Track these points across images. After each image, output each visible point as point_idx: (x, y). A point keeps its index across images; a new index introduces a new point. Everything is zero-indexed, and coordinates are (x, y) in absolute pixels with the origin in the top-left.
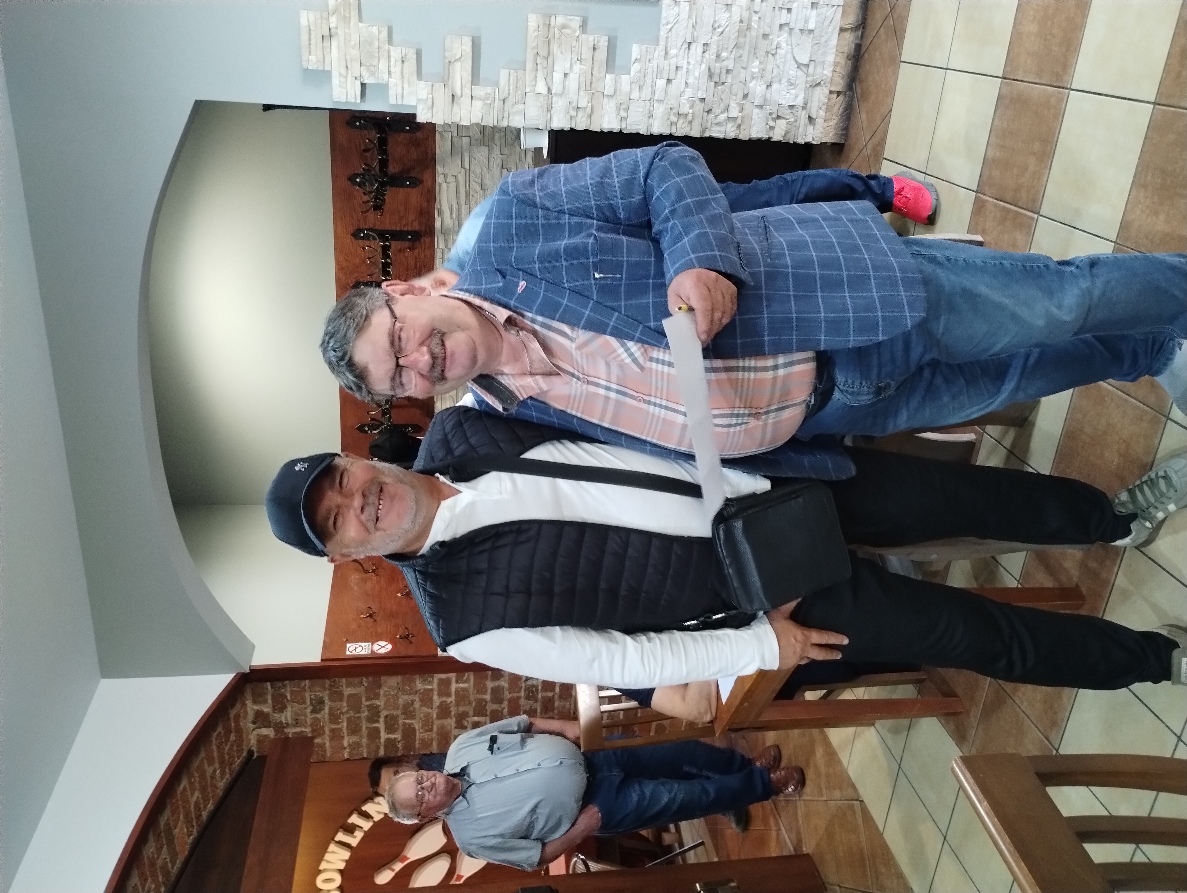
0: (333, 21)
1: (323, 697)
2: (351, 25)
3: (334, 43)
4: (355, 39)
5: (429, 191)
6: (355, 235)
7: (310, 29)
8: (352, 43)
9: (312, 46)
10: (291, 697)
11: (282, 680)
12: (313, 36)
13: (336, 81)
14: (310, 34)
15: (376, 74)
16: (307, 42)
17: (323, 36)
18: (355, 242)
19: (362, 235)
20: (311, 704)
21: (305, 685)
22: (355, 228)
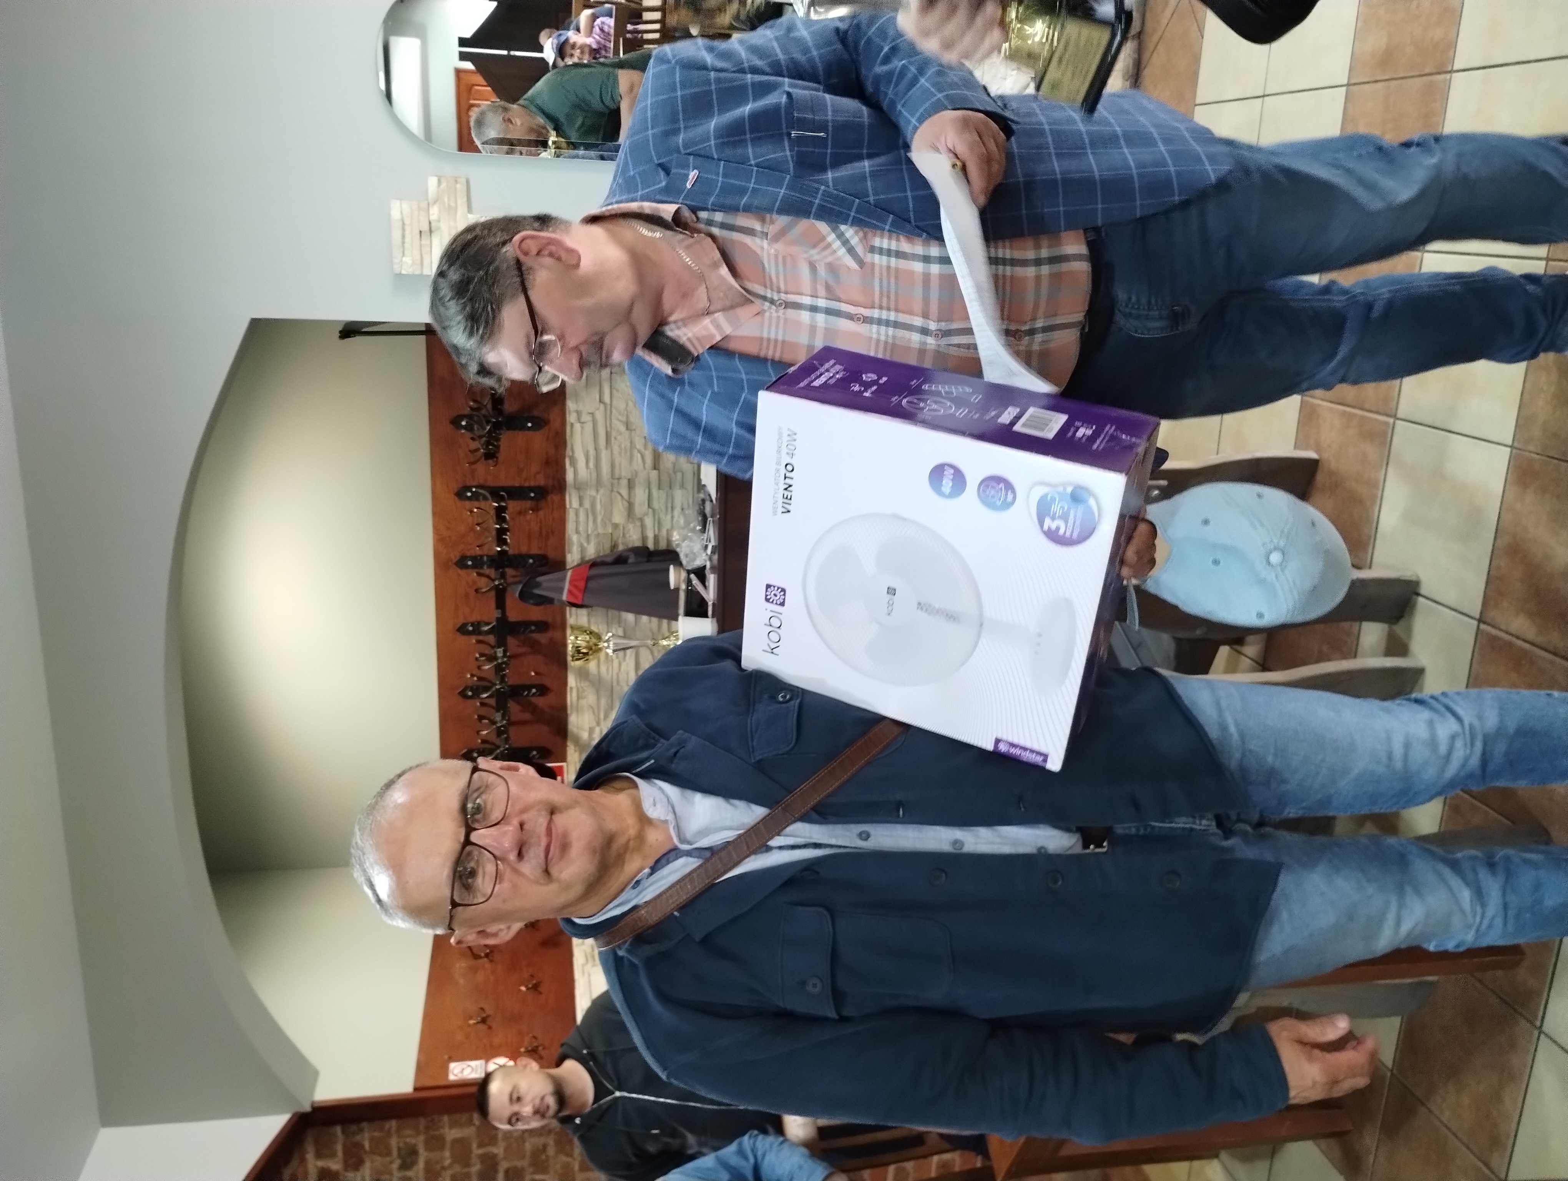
0: (434, 212)
1: (415, 1145)
2: (458, 214)
3: (435, 240)
5: (557, 433)
6: (460, 494)
7: (404, 224)
9: (406, 245)
10: (370, 1146)
11: (357, 1120)
12: (407, 232)
14: (404, 230)
16: (400, 240)
17: (421, 232)
18: (460, 503)
19: (469, 494)
20: (399, 1155)
21: (390, 1128)
22: (461, 485)
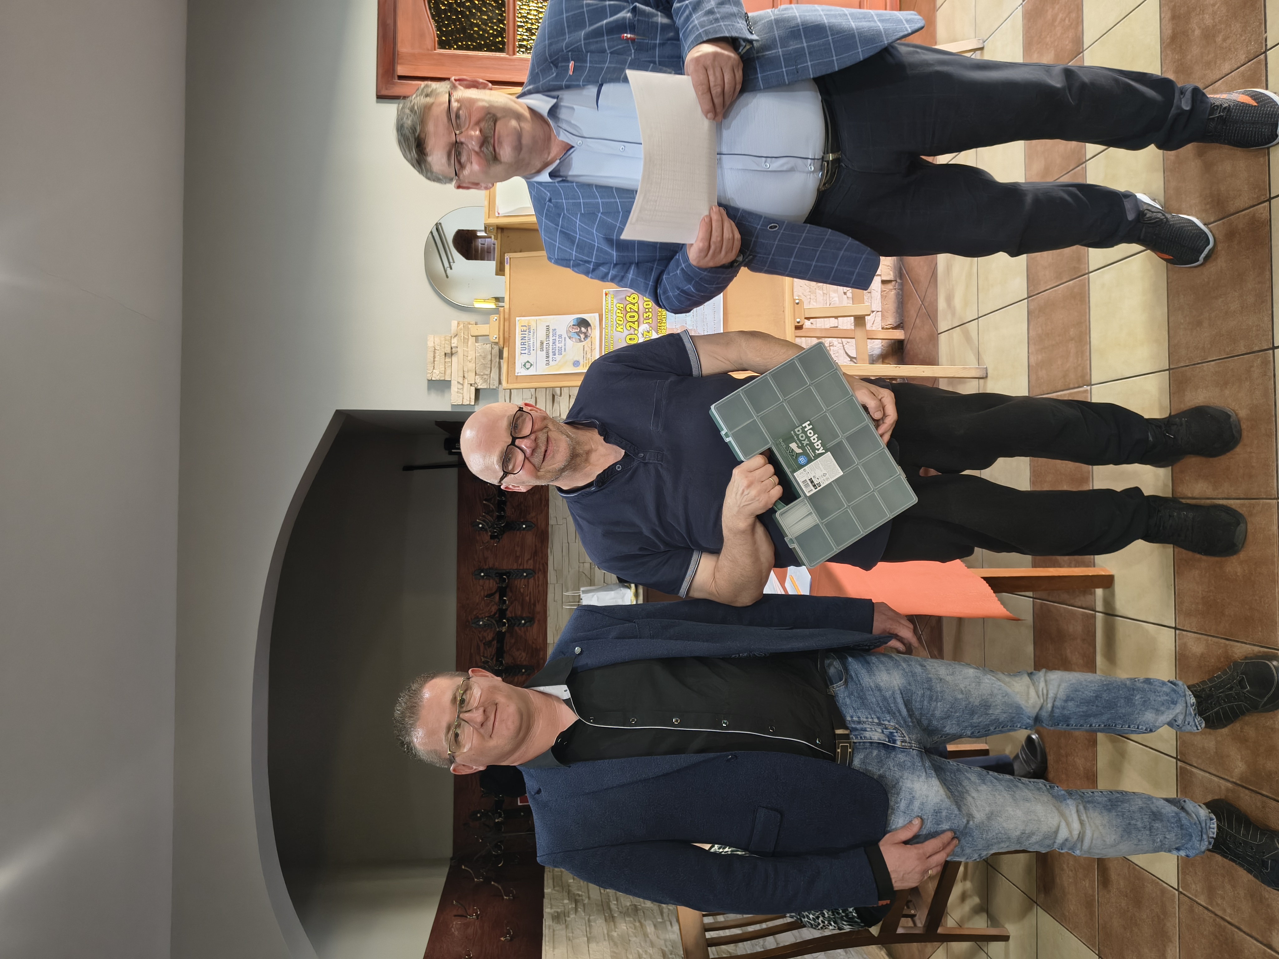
2: (469, 343)
3: (454, 359)
4: (471, 355)
5: (543, 532)
6: (476, 575)
7: (435, 349)
8: (469, 358)
9: (435, 362)
12: (437, 355)
13: (454, 387)
14: (435, 353)
15: (488, 380)
16: (432, 359)
17: (445, 354)
18: (476, 581)
19: (482, 575)
22: (476, 568)
